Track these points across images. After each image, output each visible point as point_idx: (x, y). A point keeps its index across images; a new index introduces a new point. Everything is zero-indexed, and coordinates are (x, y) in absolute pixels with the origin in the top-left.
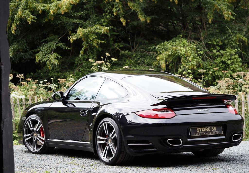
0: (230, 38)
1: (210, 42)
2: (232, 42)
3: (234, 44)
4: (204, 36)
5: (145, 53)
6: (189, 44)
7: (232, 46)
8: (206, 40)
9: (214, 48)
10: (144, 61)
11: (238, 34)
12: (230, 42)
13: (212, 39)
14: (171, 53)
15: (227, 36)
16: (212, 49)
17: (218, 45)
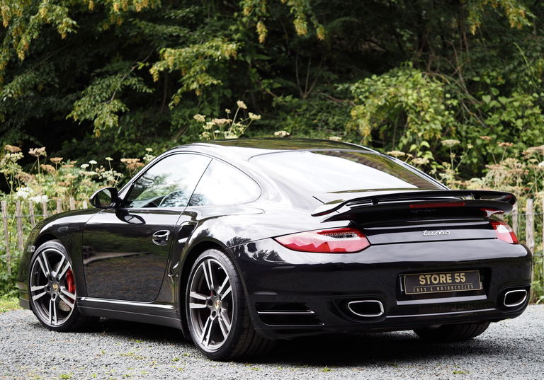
0: (522, 69)
1: (477, 79)
2: (527, 79)
3: (530, 83)
4: (462, 65)
5: (331, 101)
6: (428, 82)
7: (526, 86)
8: (469, 73)
9: (486, 93)
10: (328, 120)
11: (541, 60)
12: (522, 77)
13: (482, 71)
14: (384, 101)
15: (516, 64)
16: (482, 93)
17: (494, 85)
